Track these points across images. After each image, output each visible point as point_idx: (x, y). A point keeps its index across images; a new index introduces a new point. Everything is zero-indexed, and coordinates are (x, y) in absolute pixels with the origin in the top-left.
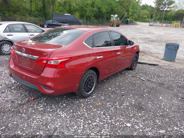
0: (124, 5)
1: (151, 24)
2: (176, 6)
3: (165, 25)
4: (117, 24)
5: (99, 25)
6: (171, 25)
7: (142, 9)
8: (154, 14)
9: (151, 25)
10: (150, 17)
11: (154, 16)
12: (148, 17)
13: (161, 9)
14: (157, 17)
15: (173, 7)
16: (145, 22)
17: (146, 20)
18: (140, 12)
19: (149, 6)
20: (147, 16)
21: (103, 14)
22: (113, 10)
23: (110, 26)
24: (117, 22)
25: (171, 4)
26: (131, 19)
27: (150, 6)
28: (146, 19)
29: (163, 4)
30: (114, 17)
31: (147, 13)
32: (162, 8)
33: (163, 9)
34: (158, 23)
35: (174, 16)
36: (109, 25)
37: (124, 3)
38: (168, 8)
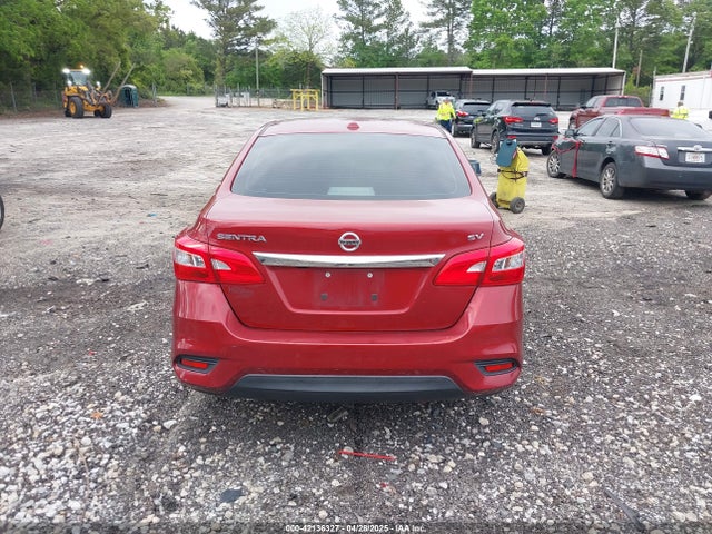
0: (103, 28)
1: (222, 100)
2: (284, 38)
3: (268, 102)
4: (100, 108)
5: (8, 112)
6: (289, 103)
7: (167, 47)
8: (218, 63)
9: (223, 106)
10: (202, 76)
11: (218, 71)
12: (195, 75)
13: (237, 47)
14: (232, 75)
15: (276, 40)
16: (191, 94)
17: (191, 88)
18: (162, 59)
19: (187, 33)
20: (191, 72)
21: (13, 63)
22: (58, 48)
23: (68, 115)
24: (98, 98)
25: (268, 31)
26: (139, 84)
27: (192, 36)
28: (189, 84)
29: (240, 29)
30: (79, 77)
31: (189, 62)
32: (239, 44)
33: (243, 47)
34: (246, 98)
35: (286, 71)
36: (63, 111)
37: (101, 21)
38: (260, 42)
